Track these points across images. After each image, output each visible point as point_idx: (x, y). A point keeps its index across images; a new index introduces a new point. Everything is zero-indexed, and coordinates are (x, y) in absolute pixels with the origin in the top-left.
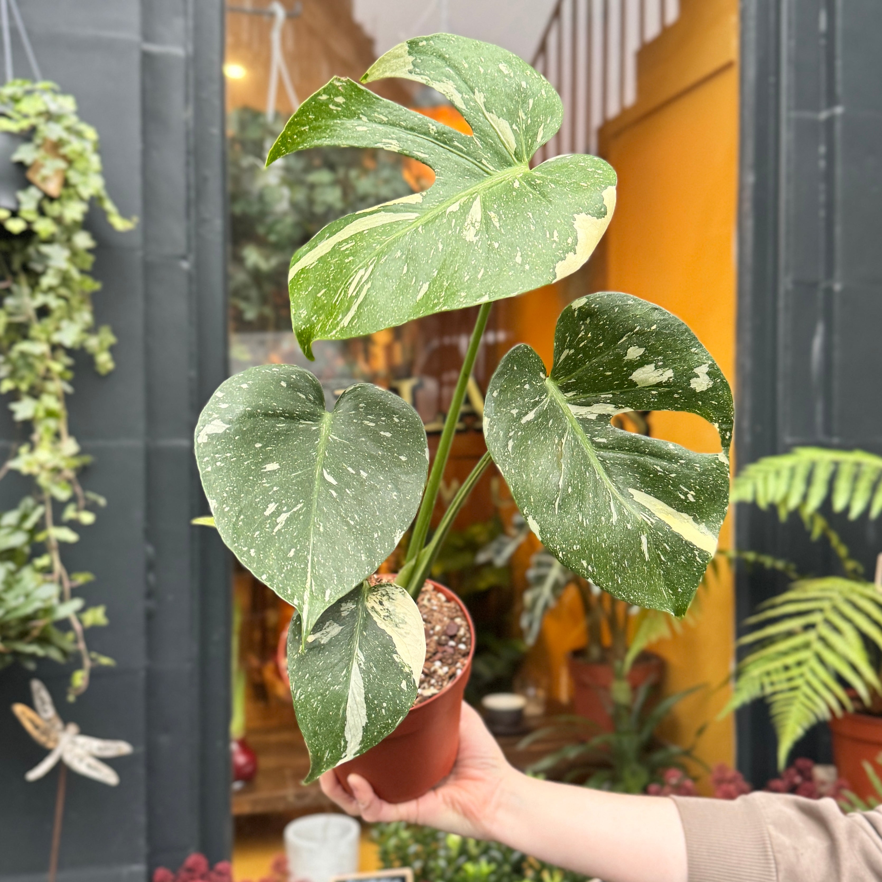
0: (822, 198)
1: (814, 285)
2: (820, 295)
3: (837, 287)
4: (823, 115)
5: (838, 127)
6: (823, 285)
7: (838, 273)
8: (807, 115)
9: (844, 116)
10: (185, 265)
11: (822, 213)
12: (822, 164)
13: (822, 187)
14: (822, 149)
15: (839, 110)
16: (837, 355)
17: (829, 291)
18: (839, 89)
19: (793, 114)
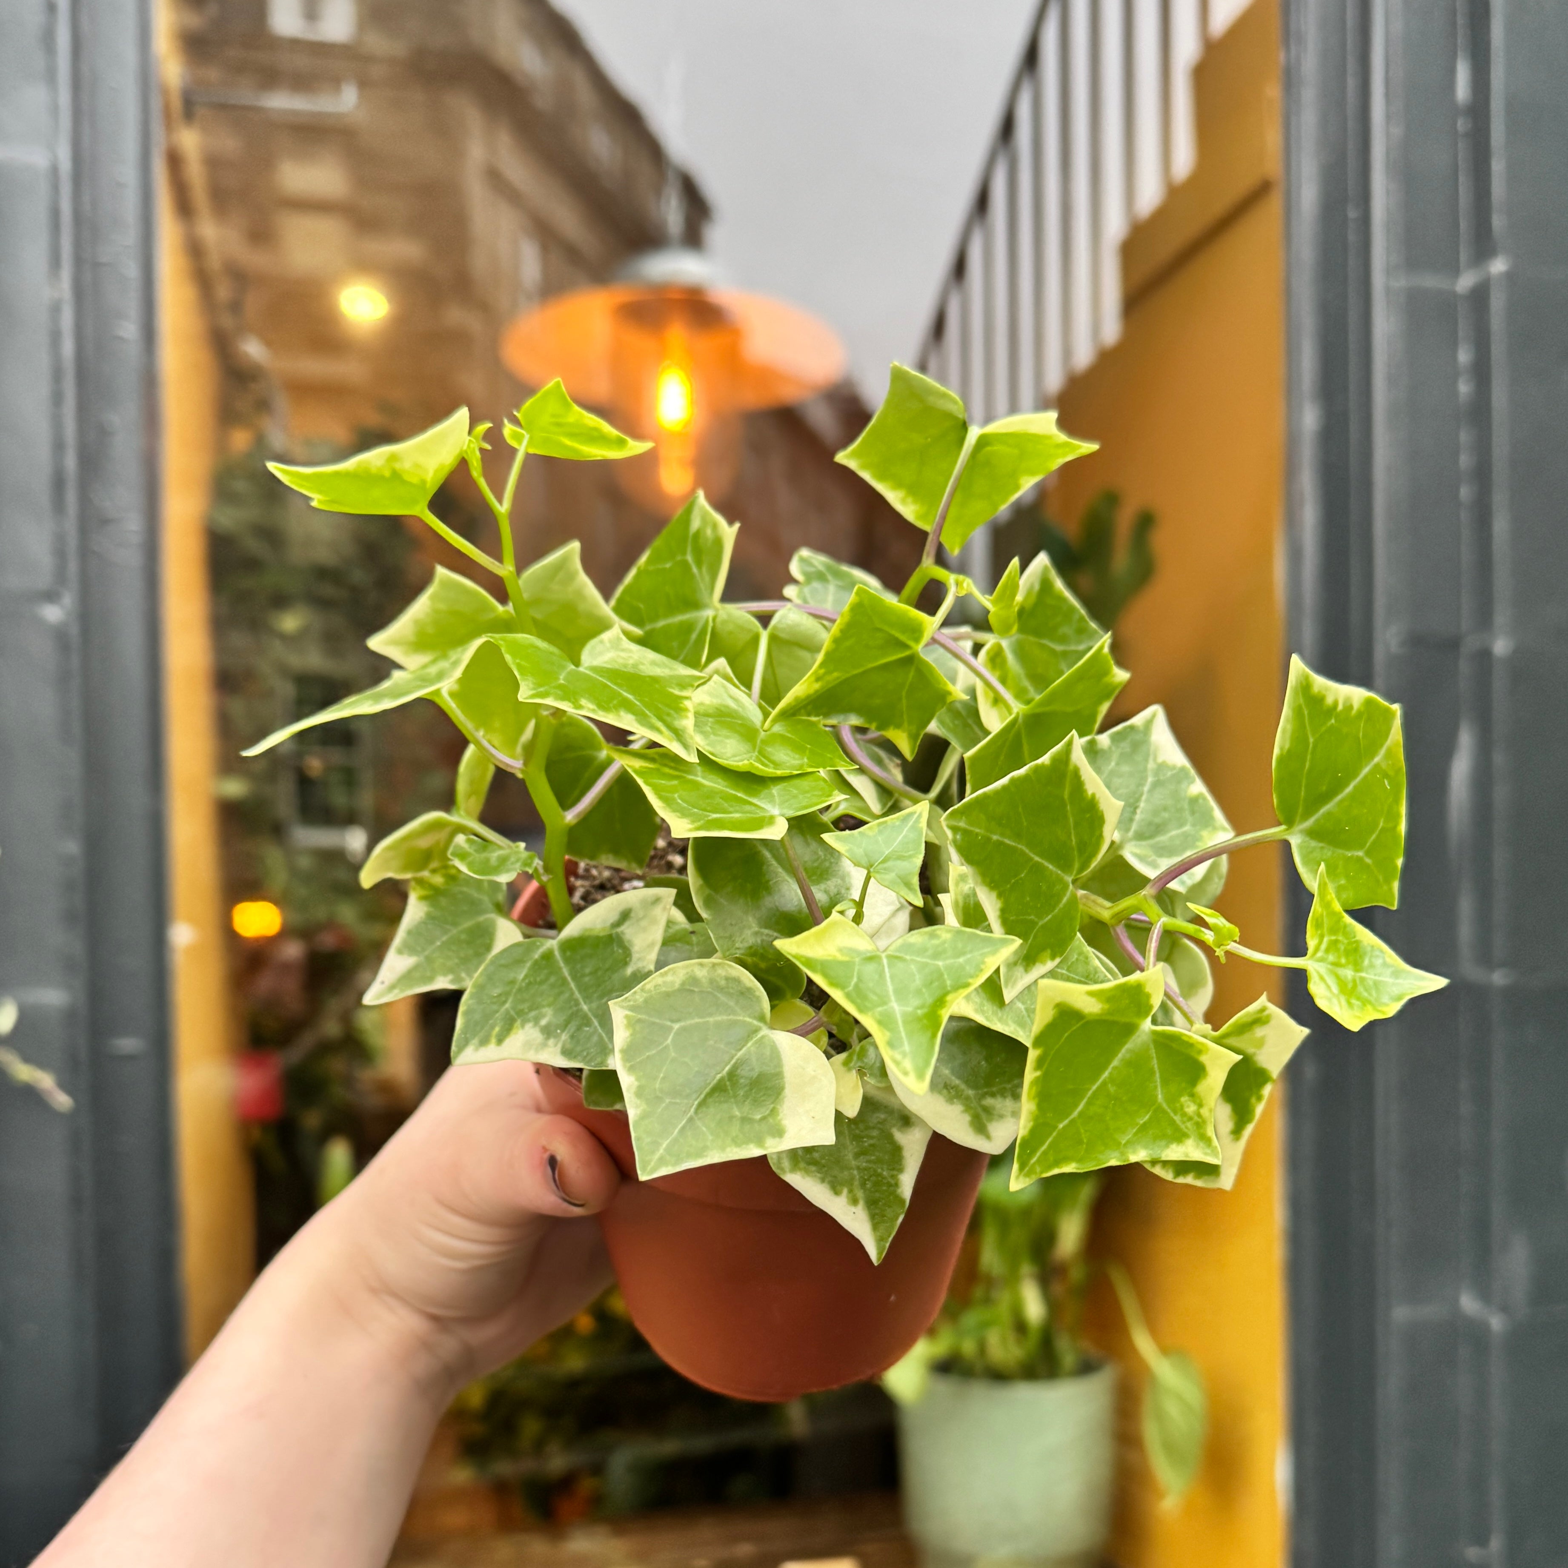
0: (1465, 461)
1: (1453, 644)
2: (1465, 667)
3: (1501, 646)
4: (1465, 282)
5: (1498, 302)
6: (1471, 644)
7: (1502, 616)
8: (1430, 281)
9: (1510, 276)
10: (53, 613)
11: (1465, 492)
12: (1464, 388)
13: (1465, 437)
14: (1464, 356)
15: (1498, 266)
16: (1501, 794)
17: (1485, 655)
18: (1498, 222)
19: (1401, 282)
